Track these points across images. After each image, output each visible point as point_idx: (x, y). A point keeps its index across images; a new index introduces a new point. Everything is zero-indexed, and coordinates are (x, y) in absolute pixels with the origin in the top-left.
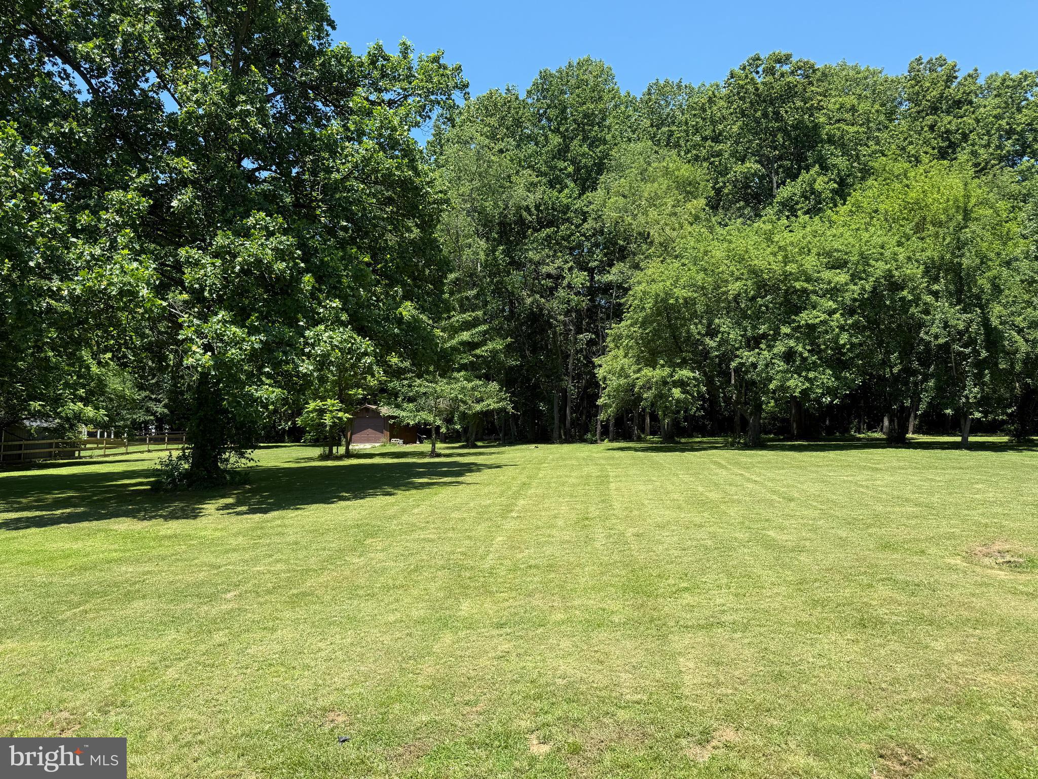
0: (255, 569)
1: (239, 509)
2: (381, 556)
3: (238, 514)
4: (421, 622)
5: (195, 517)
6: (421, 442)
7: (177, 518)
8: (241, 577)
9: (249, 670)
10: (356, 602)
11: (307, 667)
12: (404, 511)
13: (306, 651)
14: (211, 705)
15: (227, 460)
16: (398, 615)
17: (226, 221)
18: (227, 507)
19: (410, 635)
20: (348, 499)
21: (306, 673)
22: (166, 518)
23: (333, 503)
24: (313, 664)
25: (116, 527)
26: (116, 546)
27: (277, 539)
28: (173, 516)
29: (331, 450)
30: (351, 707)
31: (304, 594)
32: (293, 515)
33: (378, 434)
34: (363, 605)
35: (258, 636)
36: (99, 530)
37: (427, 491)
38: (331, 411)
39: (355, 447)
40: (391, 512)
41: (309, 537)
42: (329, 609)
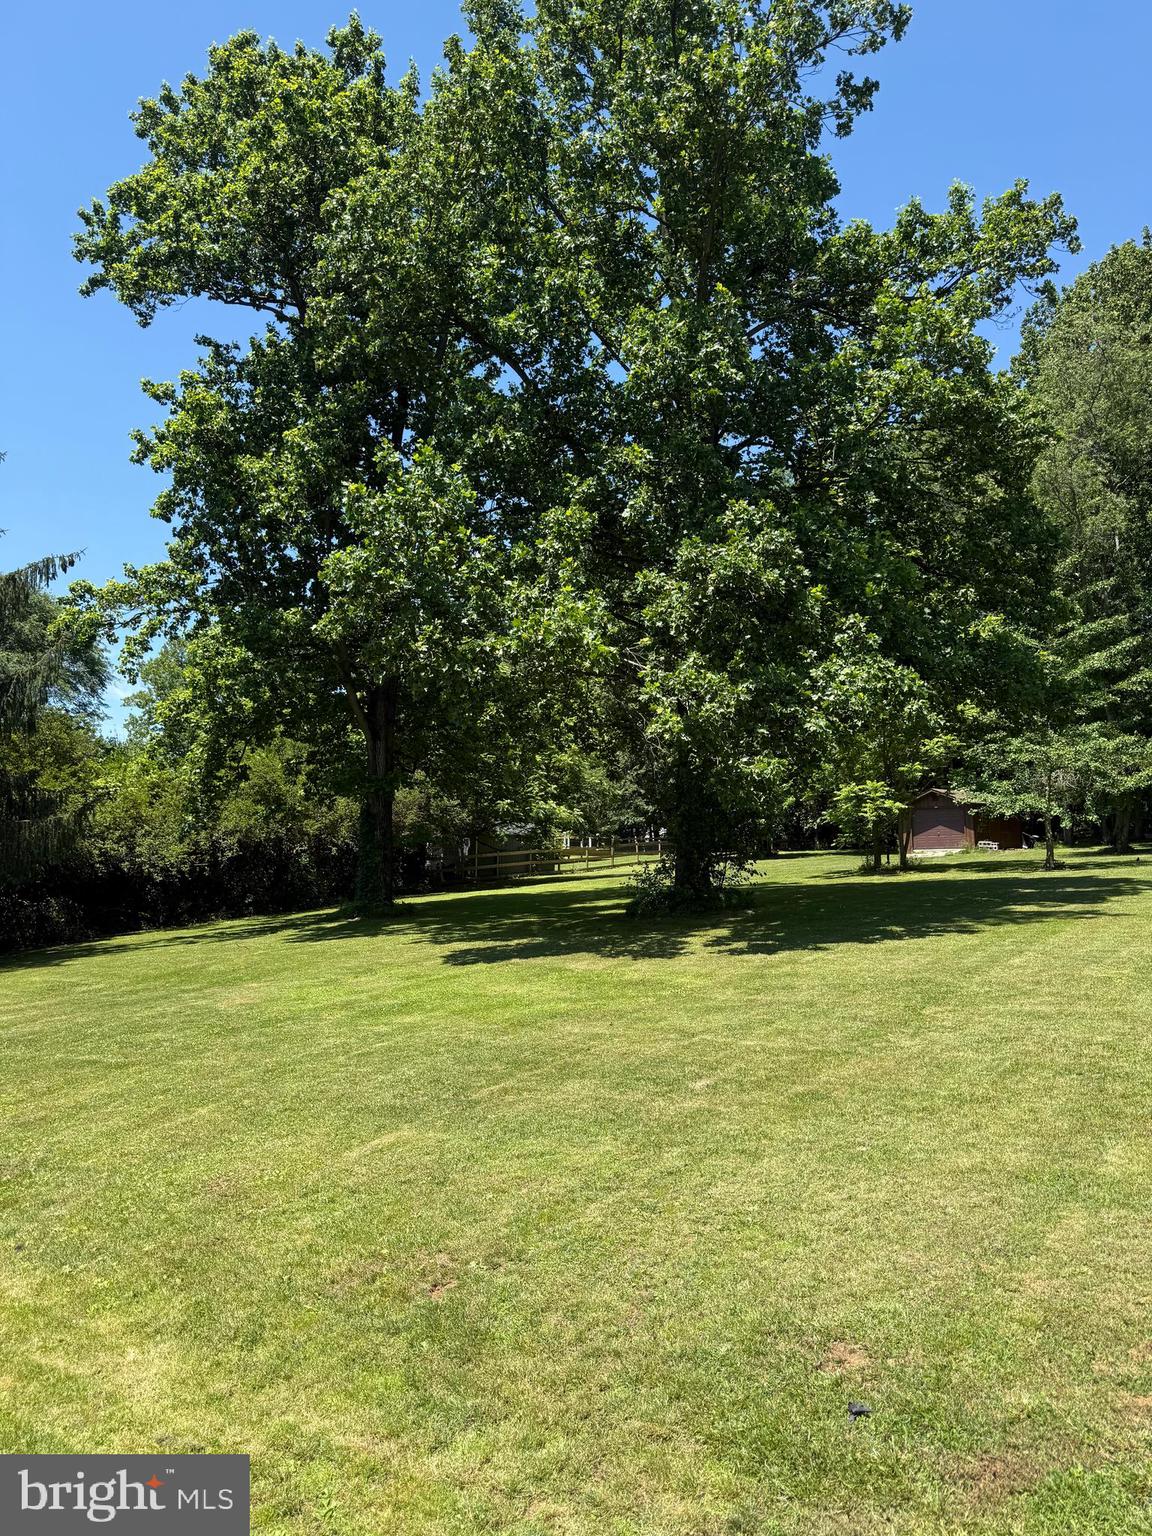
0: (743, 1043)
1: (735, 945)
2: (949, 1038)
3: (733, 952)
4: (1023, 1177)
5: (672, 955)
6: (1031, 846)
7: (651, 956)
8: (721, 1054)
9: (708, 1228)
10: (900, 1121)
11: (802, 1239)
12: (994, 960)
13: (804, 1206)
14: (642, 1284)
15: (722, 873)
16: (978, 1157)
17: (694, 525)
18: (718, 941)
19: (998, 1201)
20: (899, 937)
21: (800, 1250)
22: (636, 955)
23: (872, 942)
24: (813, 1234)
25: (572, 966)
26: (567, 994)
27: (782, 996)
28: (646, 953)
29: (878, 860)
30: (878, 1340)
31: (814, 1095)
32: (810, 958)
33: (956, 834)
34: (912, 1127)
35: (730, 1165)
36: (552, 970)
37: (1035, 927)
38: (873, 799)
39: (916, 855)
40: (969, 962)
41: (832, 997)
42: (852, 1129)
